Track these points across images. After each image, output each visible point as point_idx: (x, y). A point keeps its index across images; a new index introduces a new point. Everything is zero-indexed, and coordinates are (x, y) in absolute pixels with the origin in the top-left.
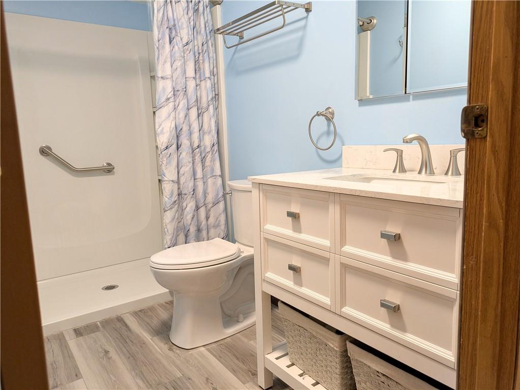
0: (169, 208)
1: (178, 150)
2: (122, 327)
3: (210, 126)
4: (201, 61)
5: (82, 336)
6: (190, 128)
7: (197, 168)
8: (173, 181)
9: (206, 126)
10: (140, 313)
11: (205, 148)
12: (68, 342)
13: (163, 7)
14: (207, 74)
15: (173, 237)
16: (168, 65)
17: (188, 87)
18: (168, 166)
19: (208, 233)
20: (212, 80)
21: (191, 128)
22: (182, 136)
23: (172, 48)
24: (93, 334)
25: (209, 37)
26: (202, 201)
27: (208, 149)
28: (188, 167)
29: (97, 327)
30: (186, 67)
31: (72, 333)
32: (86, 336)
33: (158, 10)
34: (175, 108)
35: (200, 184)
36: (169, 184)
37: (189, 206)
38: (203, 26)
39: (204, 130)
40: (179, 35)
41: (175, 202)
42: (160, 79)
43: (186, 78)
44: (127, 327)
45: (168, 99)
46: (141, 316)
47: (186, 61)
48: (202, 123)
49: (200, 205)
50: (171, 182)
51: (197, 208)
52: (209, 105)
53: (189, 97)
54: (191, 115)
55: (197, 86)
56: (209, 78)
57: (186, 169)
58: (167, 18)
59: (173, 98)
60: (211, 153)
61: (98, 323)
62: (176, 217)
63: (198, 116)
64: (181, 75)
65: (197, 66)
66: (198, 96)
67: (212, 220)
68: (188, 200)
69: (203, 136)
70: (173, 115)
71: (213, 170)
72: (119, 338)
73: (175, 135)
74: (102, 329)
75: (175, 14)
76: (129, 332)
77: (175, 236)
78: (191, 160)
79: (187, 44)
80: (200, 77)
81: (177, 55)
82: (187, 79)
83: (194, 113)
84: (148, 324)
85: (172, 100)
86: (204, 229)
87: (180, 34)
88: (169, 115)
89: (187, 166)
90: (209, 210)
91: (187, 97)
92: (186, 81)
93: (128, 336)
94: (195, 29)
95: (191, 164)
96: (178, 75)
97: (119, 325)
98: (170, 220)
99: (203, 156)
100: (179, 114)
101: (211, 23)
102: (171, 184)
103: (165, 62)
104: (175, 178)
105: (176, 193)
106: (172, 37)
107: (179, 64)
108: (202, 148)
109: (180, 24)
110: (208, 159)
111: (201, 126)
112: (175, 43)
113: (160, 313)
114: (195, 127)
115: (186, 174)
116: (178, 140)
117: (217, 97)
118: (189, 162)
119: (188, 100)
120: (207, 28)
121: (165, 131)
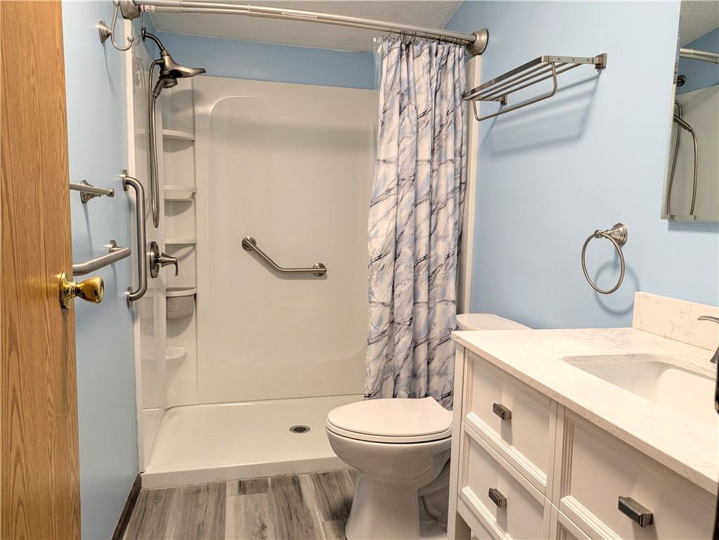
0: (374, 340)
1: (395, 260)
2: (294, 493)
3: (446, 229)
4: (444, 137)
5: (245, 493)
6: (415, 232)
7: (420, 288)
8: (383, 304)
9: (441, 228)
10: (322, 477)
11: (436, 260)
12: (227, 498)
13: (395, 66)
14: (450, 156)
15: (376, 380)
16: (394, 143)
17: (419, 174)
18: (378, 282)
19: (428, 382)
20: (458, 163)
21: (418, 232)
22: (403, 242)
23: (401, 120)
24: (257, 495)
25: (458, 102)
26: (423, 335)
27: (441, 261)
28: (406, 287)
29: (266, 485)
30: (419, 146)
31: (236, 485)
32: (249, 496)
33: (388, 71)
34: (397, 204)
35: (422, 312)
36: (378, 308)
37: (403, 340)
38: (450, 87)
39: (438, 232)
40: (413, 103)
41: (384, 332)
42: (381, 163)
43: (417, 161)
44: (300, 495)
45: (389, 191)
46: (322, 483)
47: (420, 137)
48: (436, 224)
49: (420, 341)
50: (380, 305)
51: (415, 345)
52: (448, 199)
53: (419, 187)
54: (419, 212)
55: (433, 171)
56: (451, 160)
57: (404, 289)
58: (400, 79)
59: (396, 189)
60: (444, 266)
61: (269, 479)
62: (384, 353)
63: (431, 214)
64: (409, 158)
65: (436, 144)
66: (434, 186)
67: (435, 364)
68: (401, 333)
69: (435, 244)
70: (393, 212)
71: (444, 292)
72: (285, 509)
73: (394, 241)
74: (270, 489)
75: (411, 74)
76: (300, 504)
77: (379, 380)
78: (411, 276)
79: (424, 114)
80: (440, 159)
81: (408, 130)
82: (419, 163)
83: (424, 210)
84: (327, 497)
85: (393, 192)
86: (423, 375)
87: (416, 102)
88: (388, 213)
89: (405, 284)
90: (435, 349)
91: (416, 187)
92: (416, 165)
93: (296, 510)
94: (438, 93)
95: (411, 282)
96: (406, 159)
97: (292, 488)
98: (374, 358)
99: (432, 270)
100: (401, 212)
101: (465, 82)
102: (381, 307)
103: (391, 140)
104: (387, 299)
105: (386, 320)
106: (403, 107)
107: (408, 143)
108: (432, 259)
109: (417, 87)
110: (440, 275)
111: (433, 228)
112: (406, 114)
113: (347, 483)
114: (424, 229)
115: (402, 296)
116: (396, 247)
117: (462, 186)
118: (409, 280)
119: (416, 192)
120: (457, 90)
121: (379, 234)
